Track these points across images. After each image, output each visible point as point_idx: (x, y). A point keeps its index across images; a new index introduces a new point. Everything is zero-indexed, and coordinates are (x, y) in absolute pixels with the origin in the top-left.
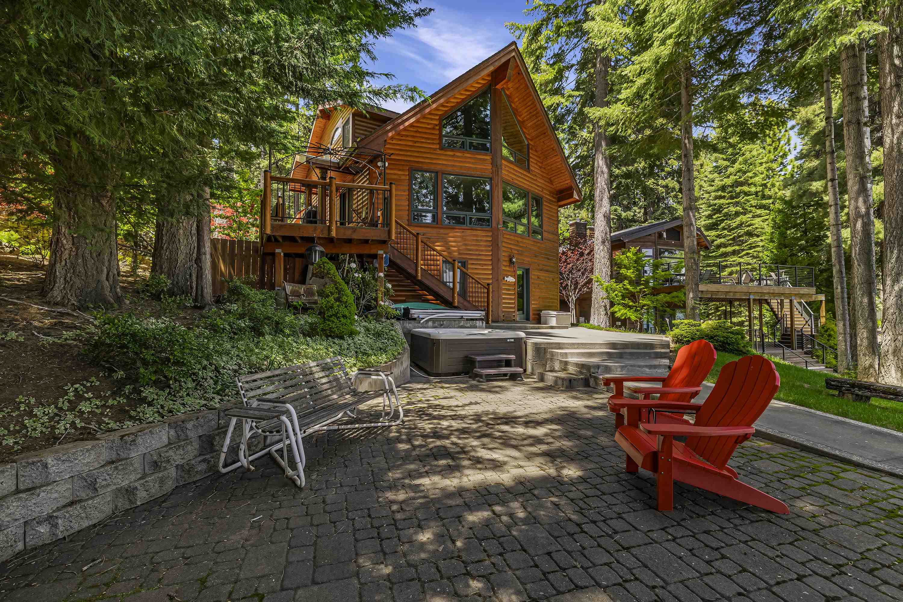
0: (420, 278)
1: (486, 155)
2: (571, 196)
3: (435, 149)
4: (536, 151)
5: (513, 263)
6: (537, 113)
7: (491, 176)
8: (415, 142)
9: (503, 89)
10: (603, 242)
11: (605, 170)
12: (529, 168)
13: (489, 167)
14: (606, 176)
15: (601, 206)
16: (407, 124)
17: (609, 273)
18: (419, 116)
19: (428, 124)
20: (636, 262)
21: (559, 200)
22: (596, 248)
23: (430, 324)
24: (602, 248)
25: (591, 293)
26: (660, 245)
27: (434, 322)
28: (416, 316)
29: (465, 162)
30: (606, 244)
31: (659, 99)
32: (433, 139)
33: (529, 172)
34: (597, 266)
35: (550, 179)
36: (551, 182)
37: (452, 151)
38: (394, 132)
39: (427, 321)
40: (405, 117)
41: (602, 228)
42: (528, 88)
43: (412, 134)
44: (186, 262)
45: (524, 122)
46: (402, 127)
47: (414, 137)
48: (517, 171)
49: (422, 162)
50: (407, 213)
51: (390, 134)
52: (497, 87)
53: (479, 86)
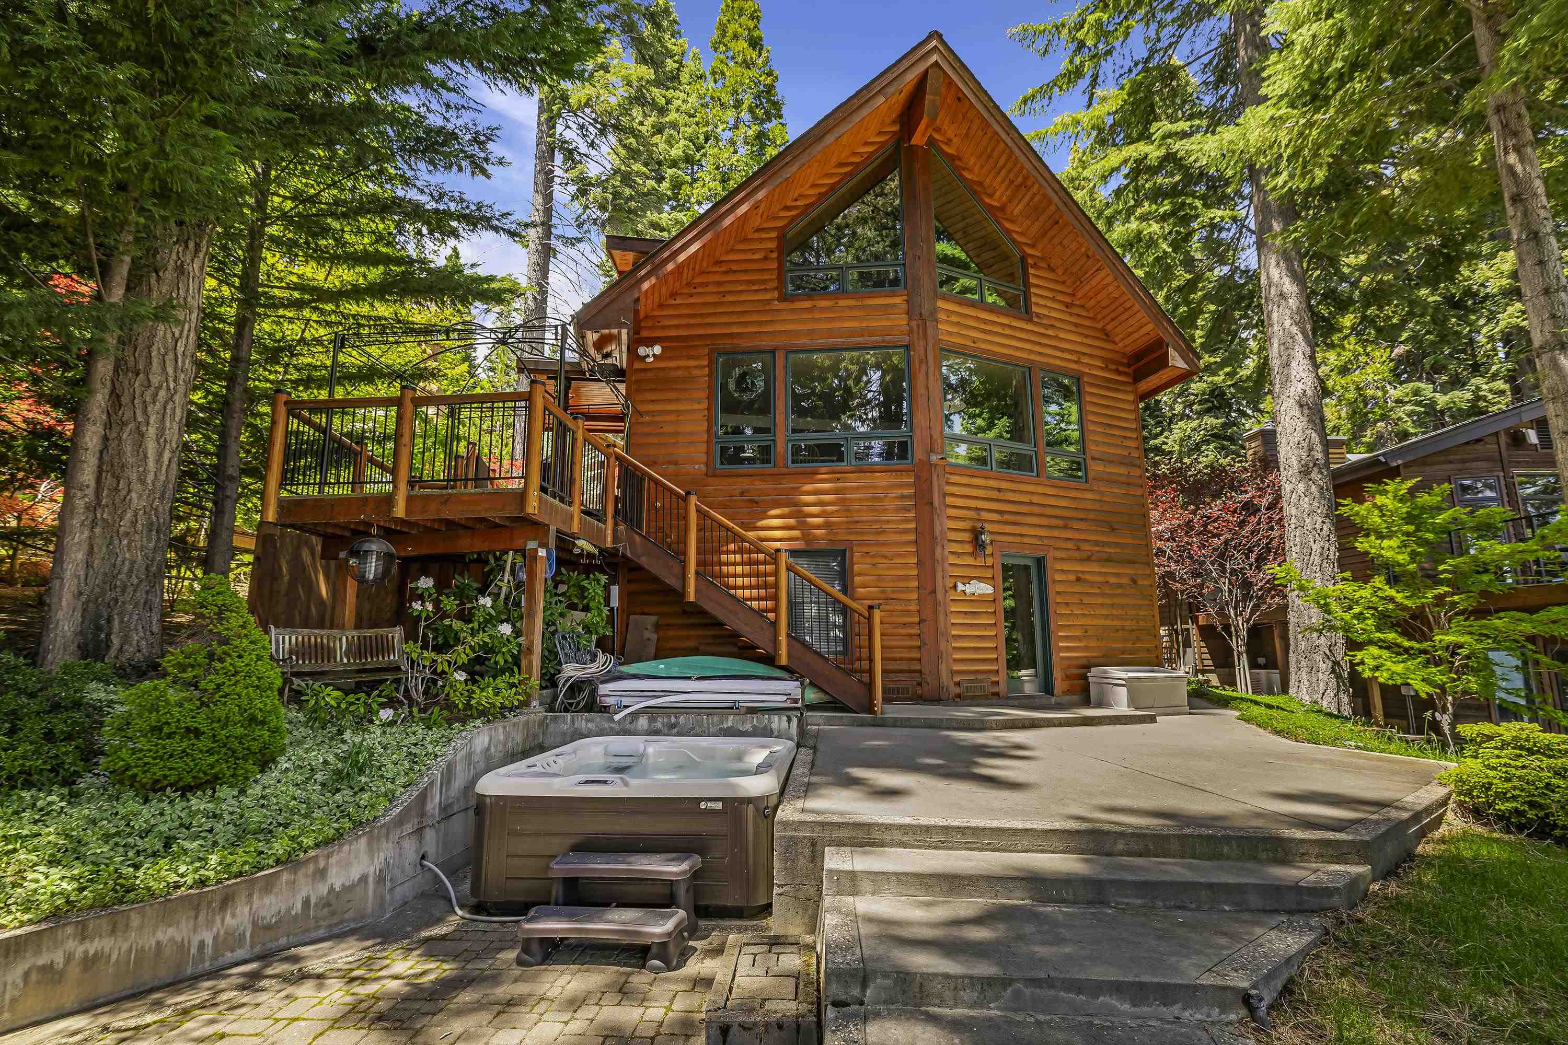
0: (692, 598)
1: (894, 295)
2: (1163, 362)
3: (769, 302)
4: (1051, 269)
5: (982, 546)
6: (1026, 178)
7: (906, 339)
8: (724, 294)
9: (932, 142)
10: (1305, 472)
11: (1289, 286)
12: (1028, 310)
13: (902, 320)
14: (1293, 302)
15: (1287, 379)
16: (682, 257)
17: (1334, 554)
18: (709, 236)
19: (753, 251)
20: (1409, 518)
21: (1138, 377)
22: (1287, 488)
23: (643, 722)
24: (1301, 487)
25: (1284, 608)
26: (1518, 464)
27: (652, 720)
28: (610, 701)
29: (841, 319)
30: (1315, 475)
31: (1395, 70)
32: (764, 282)
33: (1030, 320)
34: (1294, 539)
35: (1103, 330)
36: (1107, 336)
37: (809, 298)
38: (653, 280)
39: (635, 715)
40: (678, 245)
41: (1298, 436)
42: (989, 125)
43: (718, 278)
44: (103, 593)
45: (1002, 209)
46: (670, 267)
47: (719, 284)
48: (985, 322)
49: (739, 335)
50: (704, 447)
51: (646, 286)
52: (913, 142)
53: (871, 149)
